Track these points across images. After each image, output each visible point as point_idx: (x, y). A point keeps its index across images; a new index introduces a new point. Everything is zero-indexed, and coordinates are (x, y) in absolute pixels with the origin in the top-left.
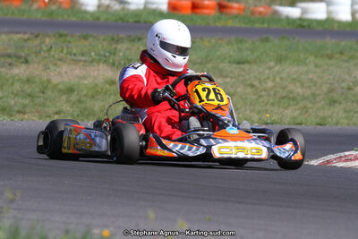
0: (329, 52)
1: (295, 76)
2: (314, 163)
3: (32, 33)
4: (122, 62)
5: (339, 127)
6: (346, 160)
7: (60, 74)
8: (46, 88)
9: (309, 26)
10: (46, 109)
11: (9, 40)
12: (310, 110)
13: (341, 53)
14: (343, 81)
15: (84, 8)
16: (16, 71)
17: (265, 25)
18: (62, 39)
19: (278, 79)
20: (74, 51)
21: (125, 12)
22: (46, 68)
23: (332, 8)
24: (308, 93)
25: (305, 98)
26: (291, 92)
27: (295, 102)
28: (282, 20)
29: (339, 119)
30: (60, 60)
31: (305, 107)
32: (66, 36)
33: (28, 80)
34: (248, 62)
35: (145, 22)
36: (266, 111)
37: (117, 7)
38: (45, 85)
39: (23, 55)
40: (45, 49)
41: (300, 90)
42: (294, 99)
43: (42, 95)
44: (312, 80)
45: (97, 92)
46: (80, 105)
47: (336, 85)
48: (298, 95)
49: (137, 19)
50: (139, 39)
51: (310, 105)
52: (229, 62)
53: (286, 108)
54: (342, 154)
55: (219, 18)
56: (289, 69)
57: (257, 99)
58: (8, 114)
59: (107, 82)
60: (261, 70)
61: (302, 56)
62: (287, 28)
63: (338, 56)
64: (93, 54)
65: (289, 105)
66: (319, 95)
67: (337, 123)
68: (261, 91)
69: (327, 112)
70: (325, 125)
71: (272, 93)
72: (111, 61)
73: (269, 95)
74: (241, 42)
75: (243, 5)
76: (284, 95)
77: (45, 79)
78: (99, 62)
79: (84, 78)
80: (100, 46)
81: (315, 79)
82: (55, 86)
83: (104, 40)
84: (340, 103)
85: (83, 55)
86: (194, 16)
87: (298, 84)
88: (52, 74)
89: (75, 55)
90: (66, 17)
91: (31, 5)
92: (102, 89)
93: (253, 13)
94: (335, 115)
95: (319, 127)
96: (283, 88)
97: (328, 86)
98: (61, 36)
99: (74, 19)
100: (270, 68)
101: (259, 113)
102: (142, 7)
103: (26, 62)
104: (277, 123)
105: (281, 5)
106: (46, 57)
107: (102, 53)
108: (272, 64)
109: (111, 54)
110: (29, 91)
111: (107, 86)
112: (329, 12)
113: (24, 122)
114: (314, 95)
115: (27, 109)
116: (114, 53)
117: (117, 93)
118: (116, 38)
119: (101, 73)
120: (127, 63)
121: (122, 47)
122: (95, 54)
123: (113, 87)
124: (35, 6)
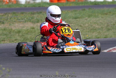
0: (106, 12)
1: (95, 22)
2: (106, 51)
3: (4, 13)
5: (112, 38)
7: (15, 26)
8: (11, 31)
9: (98, 4)
10: (12, 39)
12: (101, 33)
13: (110, 12)
14: (112, 22)
15: (21, 3)
17: (83, 5)
18: (15, 14)
19: (89, 23)
20: (19, 18)
22: (10, 25)
24: (100, 27)
25: (99, 29)
26: (94, 27)
27: (96, 31)
29: (111, 35)
30: (15, 22)
31: (99, 32)
32: (16, 13)
33: (5, 29)
34: (79, 18)
35: (42, 7)
36: (86, 34)
37: (32, 2)
38: (10, 30)
39: (2, 21)
40: (9, 18)
41: (97, 26)
42: (95, 30)
43: (10, 34)
44: (101, 22)
46: (23, 37)
47: (109, 24)
48: (97, 28)
49: (39, 6)
50: (41, 13)
51: (101, 31)
52: (72, 18)
53: (93, 33)
54: (115, 48)
56: (93, 19)
57: (83, 30)
60: (83, 20)
61: (97, 14)
63: (109, 13)
64: (25, 19)
65: (94, 32)
66: (104, 27)
67: (111, 37)
68: (84, 27)
69: (107, 33)
70: (107, 38)
71: (88, 28)
72: (32, 21)
73: (87, 29)
74: (76, 11)
76: (92, 28)
77: (10, 28)
78: (28, 21)
79: (23, 27)
80: (28, 16)
81: (102, 22)
82: (14, 31)
83: (29, 14)
84: (111, 30)
85: (22, 19)
87: (96, 24)
88: (12, 27)
89: (19, 20)
90: (15, 7)
91: (3, 4)
92: (30, 31)
94: (110, 34)
95: (105, 39)
96: (92, 26)
97: (107, 24)
98: (14, 13)
99: (18, 7)
100: (86, 19)
101: (84, 35)
103: (3, 23)
104: (91, 38)
106: (10, 21)
107: (29, 18)
108: (87, 18)
109: (31, 18)
110: (5, 33)
111: (32, 30)
113: (5, 44)
114: (102, 28)
115: (5, 39)
116: (33, 18)
117: (35, 32)
118: (33, 13)
119: (29, 25)
120: (38, 21)
121: (35, 16)
122: (26, 19)
123: (34, 30)
124: (4, 4)
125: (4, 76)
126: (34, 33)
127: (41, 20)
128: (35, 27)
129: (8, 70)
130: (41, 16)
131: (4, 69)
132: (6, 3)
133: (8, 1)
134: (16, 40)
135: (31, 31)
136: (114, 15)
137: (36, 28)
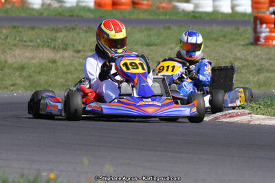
0: (215, 36)
2: (206, 119)
4: (61, 46)
6: (230, 117)
7: (14, 56)
8: (4, 67)
9: (200, 17)
10: (4, 82)
13: (224, 36)
14: (226, 58)
15: (31, 6)
17: (168, 17)
18: (15, 30)
20: (25, 39)
21: (63, 8)
22: (4, 52)
23: (217, 3)
28: (180, 13)
30: (14, 45)
32: (19, 27)
34: (156, 45)
35: (78, 16)
37: (56, 5)
38: (3, 64)
40: (3, 37)
43: (1, 72)
45: (42, 69)
46: (30, 79)
47: (221, 60)
49: (71, 14)
50: (74, 29)
52: (141, 45)
54: (227, 112)
55: (133, 12)
59: (49, 61)
60: (165, 50)
62: (184, 18)
63: (222, 38)
64: (38, 40)
72: (52, 45)
74: (150, 29)
75: (150, 2)
77: (3, 60)
78: (43, 46)
79: (32, 58)
80: (44, 35)
82: (11, 65)
83: (47, 30)
85: (31, 41)
86: (114, 11)
88: (8, 56)
89: (25, 41)
90: (18, 13)
92: (46, 67)
93: (158, 8)
98: (14, 27)
99: (24, 15)
100: (171, 49)
102: (75, 4)
105: (179, 1)
106: (3, 44)
107: (46, 40)
108: (173, 46)
109: (51, 39)
111: (50, 64)
112: (214, 7)
116: (54, 40)
117: (57, 70)
118: (56, 28)
119: (45, 54)
120: (65, 47)
121: (61, 35)
122: (40, 40)
123: (54, 65)
126: (54, 73)
127: (73, 45)
128: (58, 59)
130: (73, 36)
133: (3, 1)
134: (13, 85)
136: (233, 44)
137: (60, 61)
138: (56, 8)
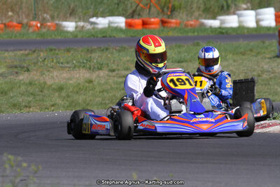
0: (242, 50)
3: (31, 50)
4: (96, 66)
6: (262, 128)
7: (52, 77)
8: (43, 88)
9: (227, 33)
10: (45, 103)
11: (15, 56)
13: (251, 50)
14: (254, 71)
15: (65, 29)
16: (21, 77)
17: (196, 34)
18: (52, 53)
20: (62, 61)
21: (96, 30)
23: (242, 19)
28: (208, 29)
30: (52, 67)
32: (55, 49)
33: (30, 84)
34: (186, 61)
35: (110, 37)
37: (89, 27)
38: (43, 85)
39: (25, 65)
40: (41, 60)
43: (41, 93)
45: (80, 89)
46: (69, 99)
49: (104, 35)
50: (107, 49)
52: (172, 62)
55: (162, 31)
58: (18, 108)
59: (86, 81)
62: (211, 34)
63: (249, 52)
64: (75, 62)
72: (88, 66)
74: (179, 47)
75: (178, 21)
77: (42, 82)
78: (79, 67)
79: (70, 79)
80: (79, 56)
81: (234, 70)
82: (50, 86)
83: (82, 51)
85: (68, 63)
86: (145, 31)
88: (47, 78)
89: (62, 63)
90: (53, 36)
91: (28, 30)
92: (83, 86)
93: (186, 26)
97: (244, 74)
98: (51, 50)
99: (60, 38)
102: (107, 26)
103: (28, 70)
105: (205, 19)
106: (41, 66)
107: (81, 61)
109: (86, 60)
110: (31, 91)
111: (87, 84)
112: (240, 22)
113: (31, 113)
115: (32, 104)
116: (89, 60)
117: (94, 89)
118: (90, 49)
119: (81, 75)
120: (100, 66)
121: (95, 55)
123: (91, 85)
124: (31, 30)
125: (25, 180)
126: (91, 92)
127: (108, 64)
128: (94, 78)
129: (33, 167)
130: (107, 56)
131: (25, 165)
132: (36, 28)
133: (39, 25)
134: (53, 105)
135: (86, 87)
136: (259, 57)
137: (96, 81)
138: (89, 29)
